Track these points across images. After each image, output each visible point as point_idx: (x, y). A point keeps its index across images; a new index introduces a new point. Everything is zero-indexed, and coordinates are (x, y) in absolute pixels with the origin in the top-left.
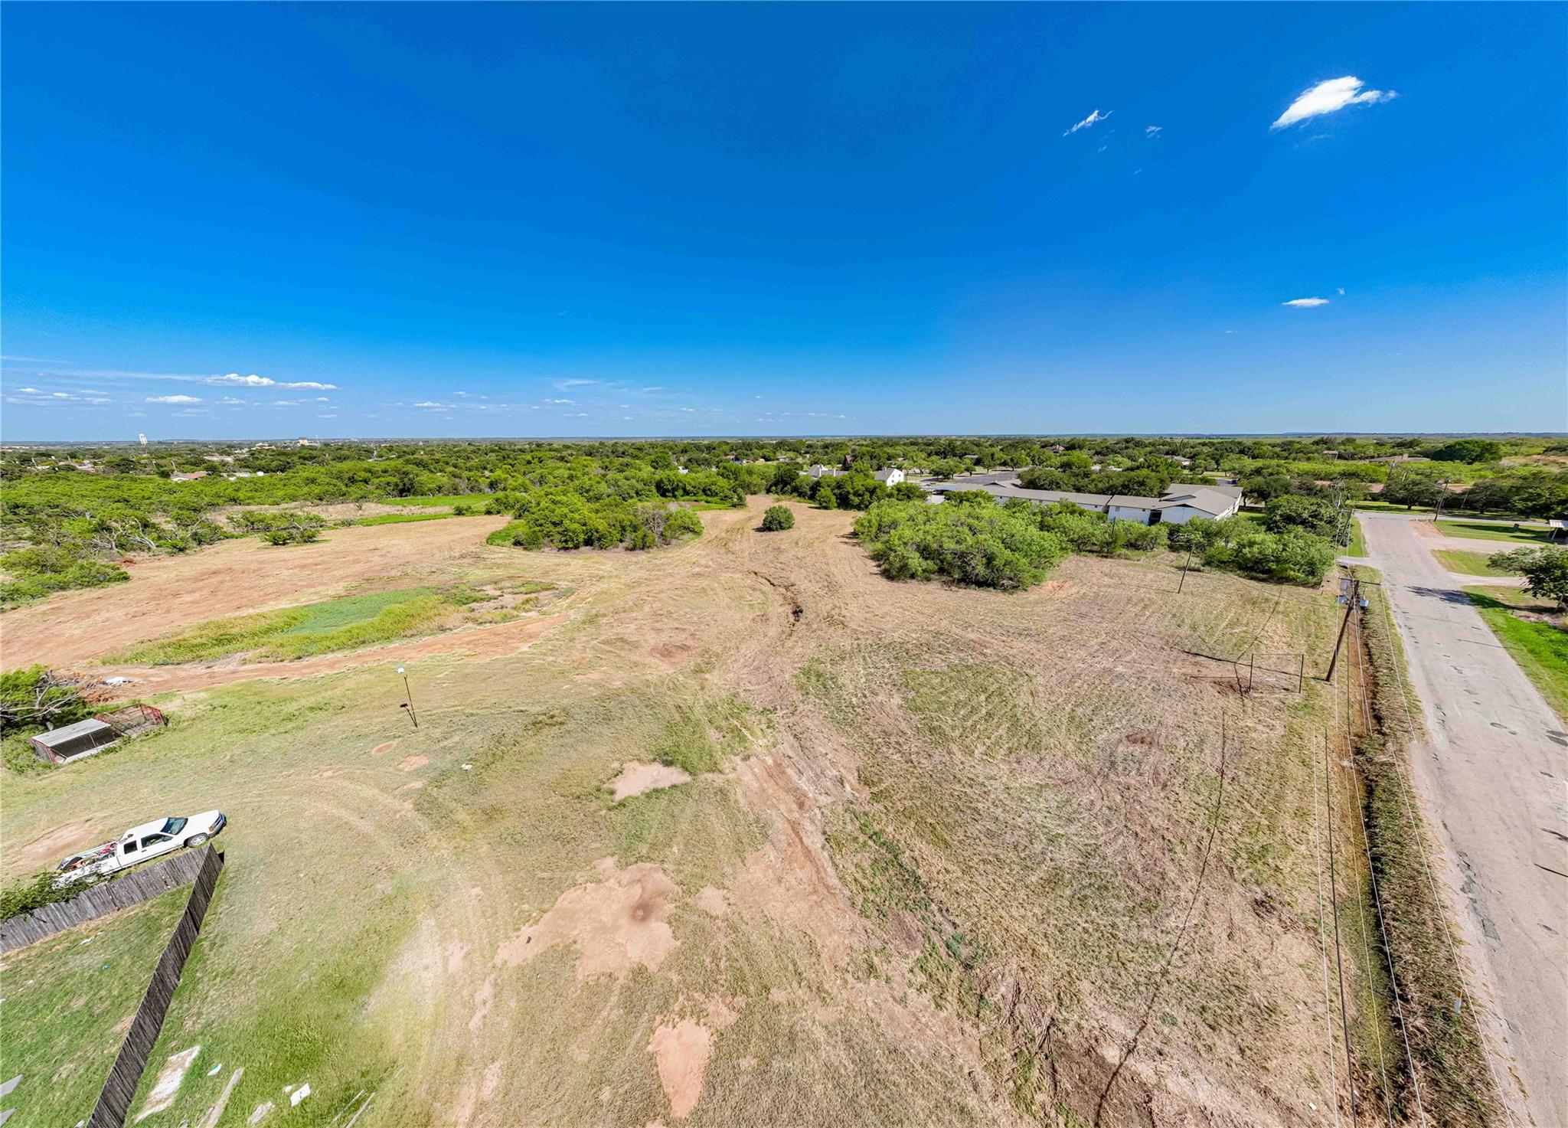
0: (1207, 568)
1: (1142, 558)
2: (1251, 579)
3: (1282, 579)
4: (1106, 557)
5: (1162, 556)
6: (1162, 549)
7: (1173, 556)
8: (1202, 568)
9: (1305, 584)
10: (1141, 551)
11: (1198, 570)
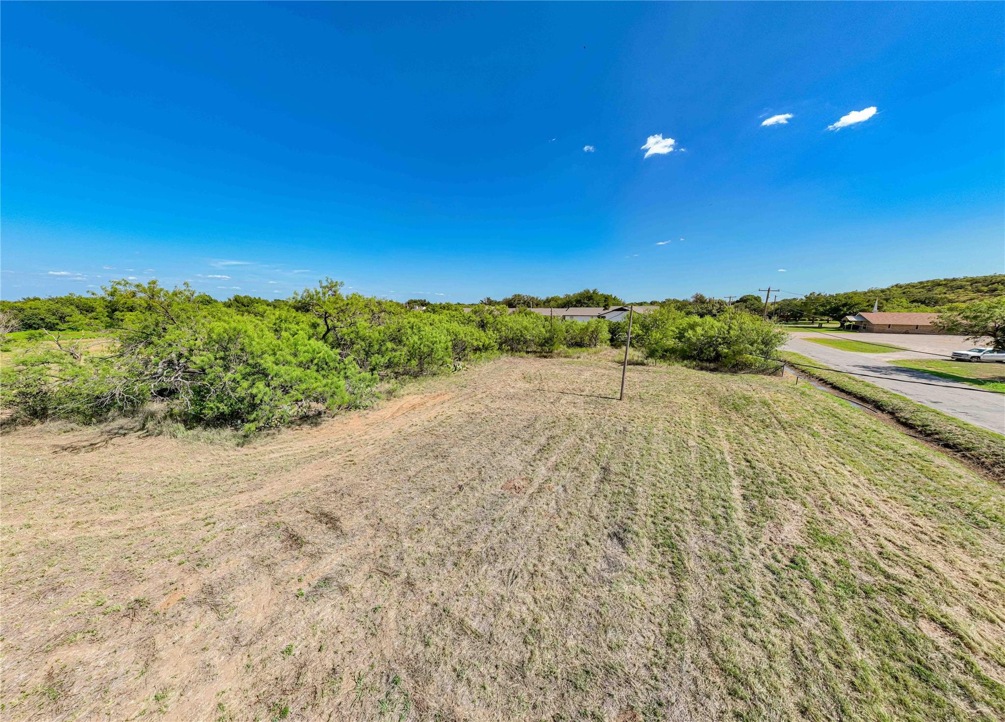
0: (650, 360)
1: (584, 354)
2: (702, 369)
3: (737, 367)
4: (545, 357)
5: (605, 352)
6: (605, 346)
7: (615, 352)
8: (645, 361)
9: (763, 371)
10: (584, 349)
11: (642, 364)
